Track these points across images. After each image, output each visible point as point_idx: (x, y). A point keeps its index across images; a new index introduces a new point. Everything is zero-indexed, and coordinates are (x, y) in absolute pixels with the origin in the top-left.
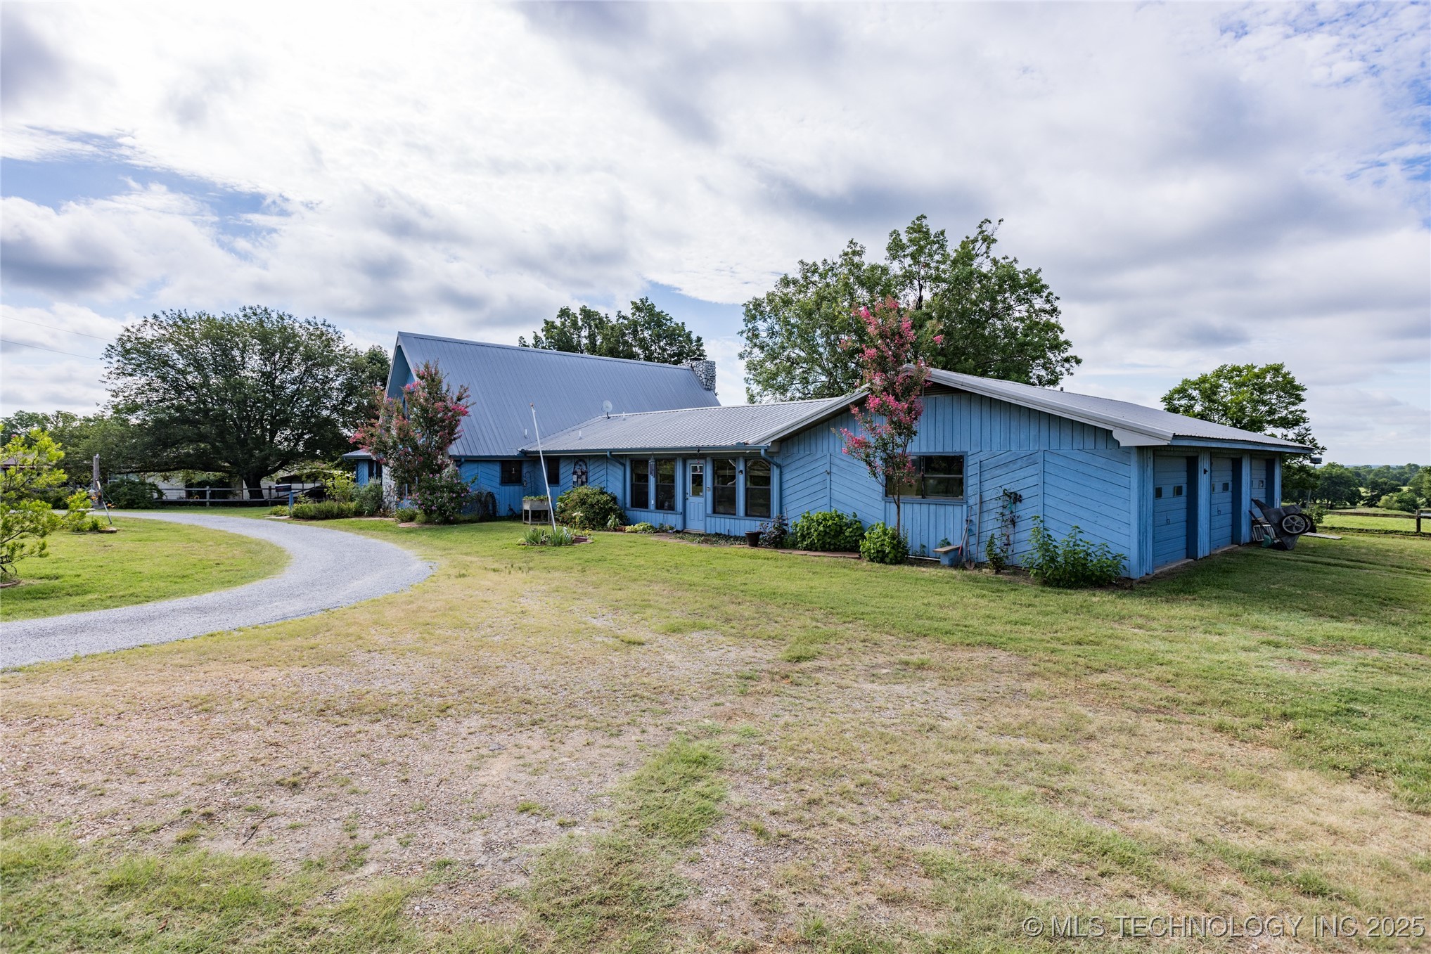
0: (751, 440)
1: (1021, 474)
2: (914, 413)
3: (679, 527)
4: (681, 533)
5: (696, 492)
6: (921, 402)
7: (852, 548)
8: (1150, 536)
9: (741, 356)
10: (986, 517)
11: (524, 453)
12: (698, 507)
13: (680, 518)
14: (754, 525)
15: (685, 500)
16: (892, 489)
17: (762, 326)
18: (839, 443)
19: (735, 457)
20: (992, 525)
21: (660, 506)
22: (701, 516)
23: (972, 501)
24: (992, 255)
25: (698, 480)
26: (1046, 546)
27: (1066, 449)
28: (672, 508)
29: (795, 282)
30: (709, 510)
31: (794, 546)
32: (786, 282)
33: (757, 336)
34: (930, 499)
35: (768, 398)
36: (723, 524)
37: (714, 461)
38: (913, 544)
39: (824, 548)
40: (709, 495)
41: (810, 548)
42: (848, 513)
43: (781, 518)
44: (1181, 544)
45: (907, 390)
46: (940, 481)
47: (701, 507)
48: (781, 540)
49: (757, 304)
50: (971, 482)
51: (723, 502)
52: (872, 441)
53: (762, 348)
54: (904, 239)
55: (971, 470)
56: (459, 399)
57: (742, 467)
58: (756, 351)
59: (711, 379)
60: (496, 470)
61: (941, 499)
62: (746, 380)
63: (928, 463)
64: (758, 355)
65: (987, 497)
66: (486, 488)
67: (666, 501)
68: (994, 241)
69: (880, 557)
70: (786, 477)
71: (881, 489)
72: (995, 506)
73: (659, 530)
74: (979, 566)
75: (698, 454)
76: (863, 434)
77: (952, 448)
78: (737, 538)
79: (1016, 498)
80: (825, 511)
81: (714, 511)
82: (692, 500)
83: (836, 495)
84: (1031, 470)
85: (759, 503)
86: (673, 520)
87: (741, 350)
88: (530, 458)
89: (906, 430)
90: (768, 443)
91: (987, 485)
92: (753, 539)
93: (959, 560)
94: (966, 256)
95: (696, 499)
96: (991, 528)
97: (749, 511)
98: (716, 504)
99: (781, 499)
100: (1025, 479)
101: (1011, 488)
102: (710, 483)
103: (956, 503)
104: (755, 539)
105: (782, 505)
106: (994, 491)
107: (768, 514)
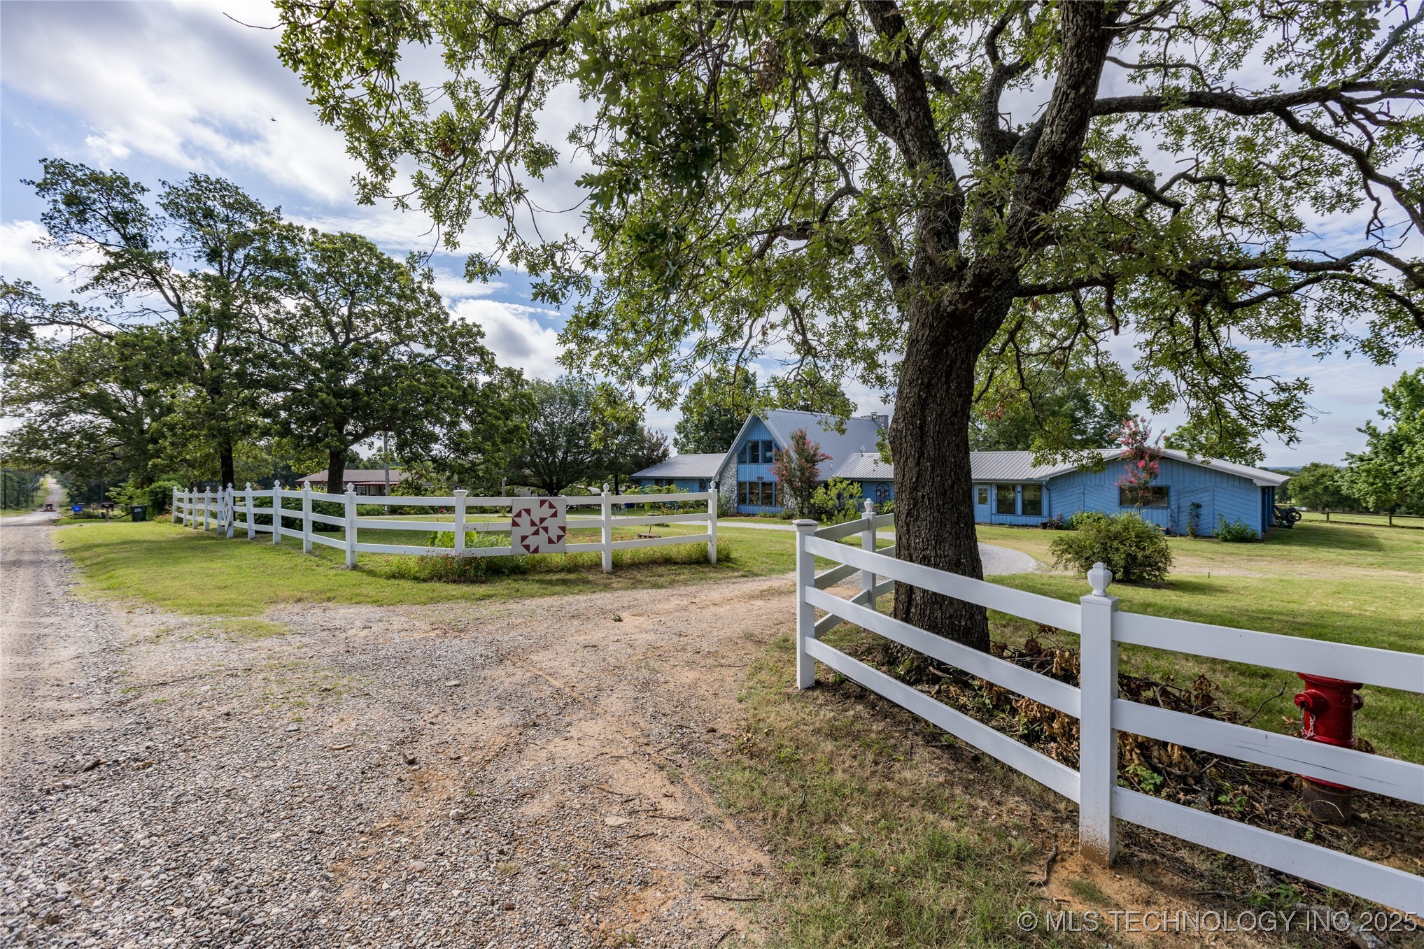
1: (1201, 496)
5: (982, 502)
10: (1182, 514)
12: (984, 511)
19: (1016, 484)
22: (988, 514)
23: (1174, 507)
25: (983, 496)
27: (1225, 486)
30: (994, 511)
34: (1149, 505)
36: (1007, 519)
37: (998, 486)
47: (988, 510)
48: (1060, 526)
50: (1172, 498)
51: (1004, 508)
55: (1172, 493)
57: (1020, 490)
61: (1155, 506)
65: (1183, 505)
71: (1118, 502)
72: (1186, 509)
74: (1182, 535)
77: (1160, 483)
80: (1083, 511)
81: (998, 512)
82: (979, 506)
83: (1088, 504)
84: (1206, 494)
85: (1031, 507)
90: (1048, 478)
91: (1182, 500)
95: (982, 506)
96: (1185, 519)
97: (1024, 513)
98: (998, 508)
99: (1050, 505)
100: (1203, 498)
101: (1196, 501)
102: (994, 497)
103: (1163, 508)
104: (1044, 526)
105: (1050, 509)
106: (1186, 503)
107: (1039, 513)
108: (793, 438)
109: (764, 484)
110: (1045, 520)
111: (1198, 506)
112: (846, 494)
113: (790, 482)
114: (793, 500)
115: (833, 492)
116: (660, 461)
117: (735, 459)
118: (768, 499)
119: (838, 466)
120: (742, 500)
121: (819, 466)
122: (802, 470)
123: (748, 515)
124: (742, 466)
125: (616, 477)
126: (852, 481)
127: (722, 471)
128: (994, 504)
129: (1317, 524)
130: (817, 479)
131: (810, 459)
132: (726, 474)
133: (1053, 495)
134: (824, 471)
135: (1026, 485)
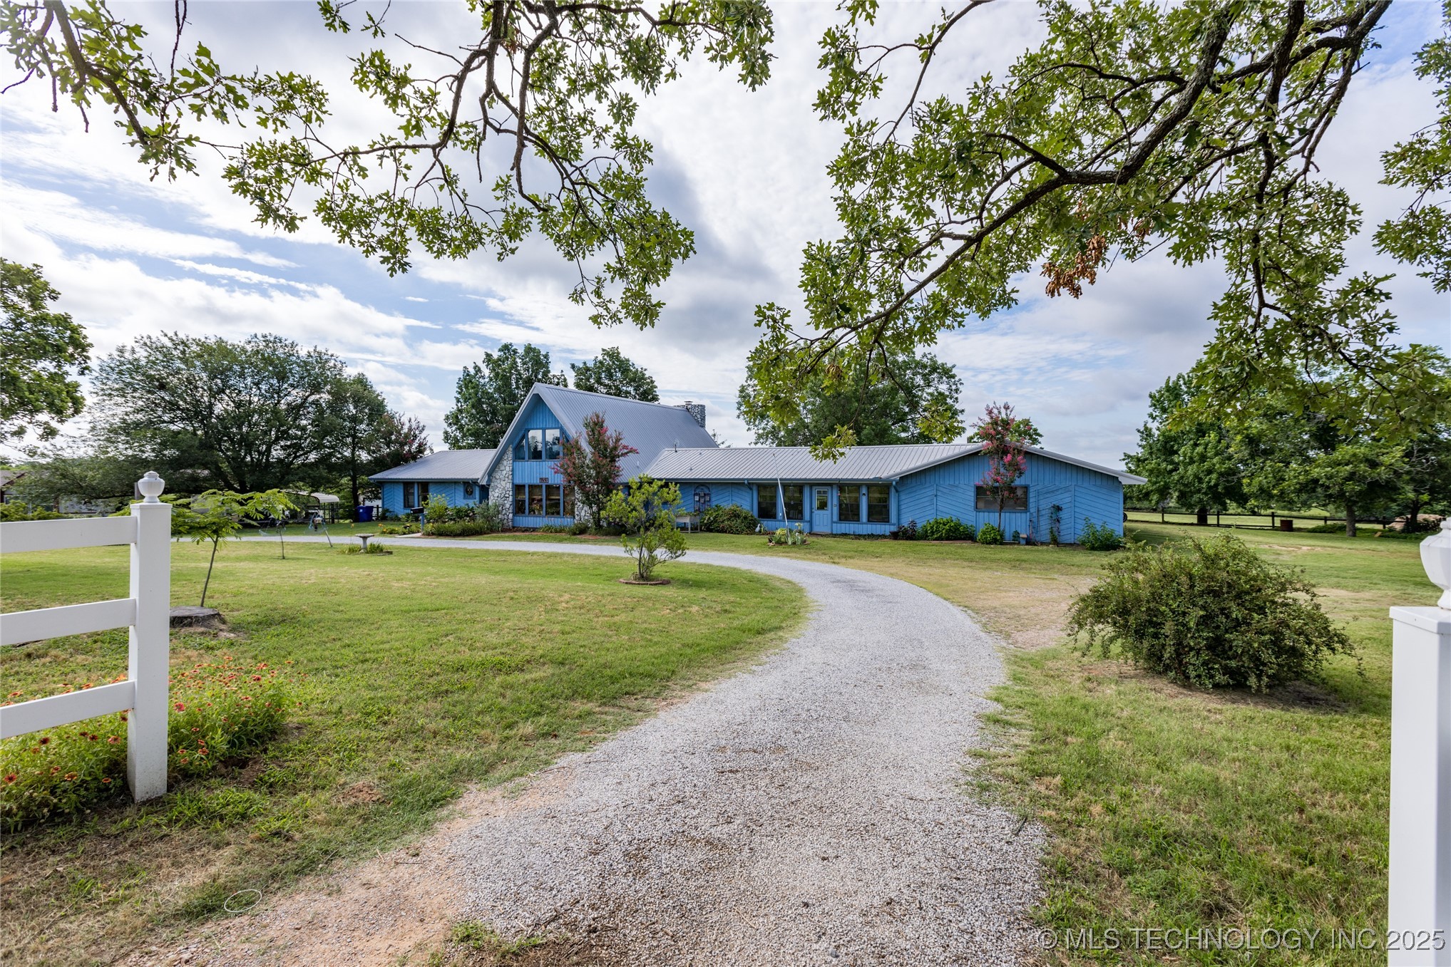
1: (1061, 497)
3: (805, 530)
5: (822, 508)
7: (968, 539)
10: (1041, 518)
13: (808, 525)
14: (876, 528)
15: (811, 512)
16: (981, 505)
19: (861, 485)
20: (1044, 523)
21: (788, 517)
22: (826, 522)
23: (1033, 511)
25: (824, 500)
27: (1086, 485)
28: (800, 518)
30: (836, 518)
31: (924, 538)
34: (1007, 509)
36: (847, 528)
37: (841, 488)
41: (939, 539)
43: (898, 522)
47: (826, 518)
48: (911, 536)
50: (1032, 500)
51: (847, 515)
55: (1032, 494)
57: (866, 491)
61: (1013, 510)
65: (1041, 508)
67: (794, 515)
71: (973, 505)
72: (1046, 513)
74: (1043, 543)
78: (858, 536)
80: (935, 517)
81: (839, 520)
82: (817, 513)
83: (941, 508)
84: (1067, 495)
85: (879, 515)
86: (801, 526)
90: (898, 478)
91: (1041, 502)
95: (821, 512)
96: (1045, 525)
97: (871, 519)
98: (840, 514)
99: (899, 511)
100: (1063, 499)
101: (1056, 503)
102: (835, 502)
103: (1021, 512)
104: (895, 536)
105: (899, 515)
106: (1046, 504)
107: (886, 520)
108: (587, 425)
109: (548, 487)
110: (894, 529)
111: (1058, 509)
112: (657, 501)
113: (581, 484)
114: (586, 508)
115: (638, 499)
116: (414, 458)
117: (510, 454)
118: (554, 508)
119: (647, 463)
120: (519, 508)
121: (621, 462)
122: (597, 466)
123: (526, 530)
124: (519, 464)
125: (354, 479)
126: (666, 484)
127: (492, 470)
128: (836, 510)
129: (1148, 526)
130: (618, 481)
131: (608, 453)
132: (498, 475)
133: (903, 497)
134: (628, 470)
135: (872, 485)
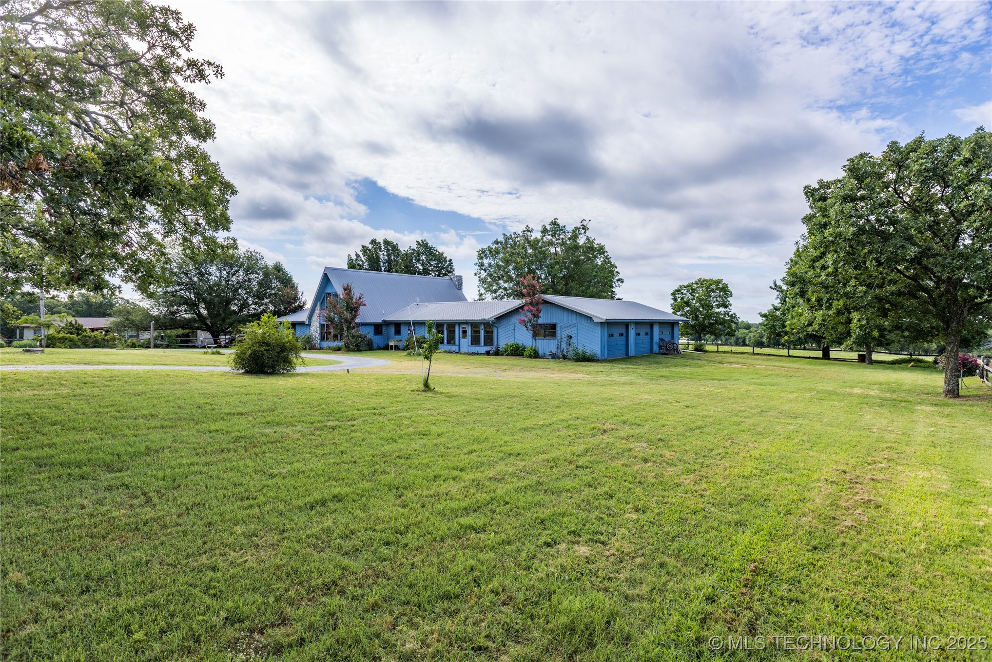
0: (486, 318)
1: (572, 330)
2: (539, 311)
3: (457, 351)
4: (458, 353)
5: (464, 337)
6: (541, 306)
7: (521, 355)
8: (606, 348)
9: (476, 274)
10: (562, 343)
11: (384, 321)
12: (465, 343)
13: (457, 347)
14: (488, 348)
15: (459, 340)
16: (535, 335)
17: (486, 262)
18: (515, 320)
19: (480, 324)
20: (564, 346)
21: (449, 343)
22: (466, 346)
23: (559, 338)
24: (587, 234)
25: (465, 332)
26: (575, 350)
27: (583, 322)
28: (454, 344)
29: (501, 243)
30: (470, 344)
31: (502, 355)
32: (497, 242)
33: (483, 266)
34: (547, 338)
35: (489, 297)
36: (475, 349)
37: (472, 325)
38: (541, 352)
39: (512, 355)
40: (470, 338)
41: (507, 355)
42: (520, 343)
43: (497, 345)
44: (624, 351)
45: (537, 304)
46: (550, 332)
47: (466, 343)
48: (497, 353)
49: (483, 251)
50: (558, 332)
51: (475, 341)
52: (526, 319)
53: (485, 270)
54: (548, 228)
55: (558, 329)
56: (360, 299)
57: (482, 327)
58: (482, 272)
59: (460, 284)
60: (371, 329)
61: (550, 338)
62: (478, 286)
63: (544, 326)
64: (484, 274)
65: (563, 337)
66: (369, 337)
67: (451, 340)
68: (588, 229)
69: (530, 357)
70: (499, 331)
71: (531, 335)
72: (565, 340)
73: (450, 352)
74: (559, 358)
75: (466, 323)
76: (523, 317)
77: (553, 321)
78: (481, 354)
79: (570, 337)
80: (513, 342)
81: (472, 344)
82: (463, 340)
83: (517, 337)
84: (574, 329)
85: (489, 341)
86: (454, 348)
87: (476, 272)
88: (387, 323)
89: (536, 316)
90: (493, 319)
91: (563, 333)
92: (488, 353)
93: (554, 356)
94: (575, 236)
97: (485, 344)
98: (472, 341)
99: (497, 339)
101: (569, 334)
102: (470, 333)
103: (554, 339)
106: (564, 335)
107: (492, 345)
117: (319, 307)
118: (336, 337)
120: (323, 338)
127: (311, 316)
132: (314, 318)
135: (485, 324)
